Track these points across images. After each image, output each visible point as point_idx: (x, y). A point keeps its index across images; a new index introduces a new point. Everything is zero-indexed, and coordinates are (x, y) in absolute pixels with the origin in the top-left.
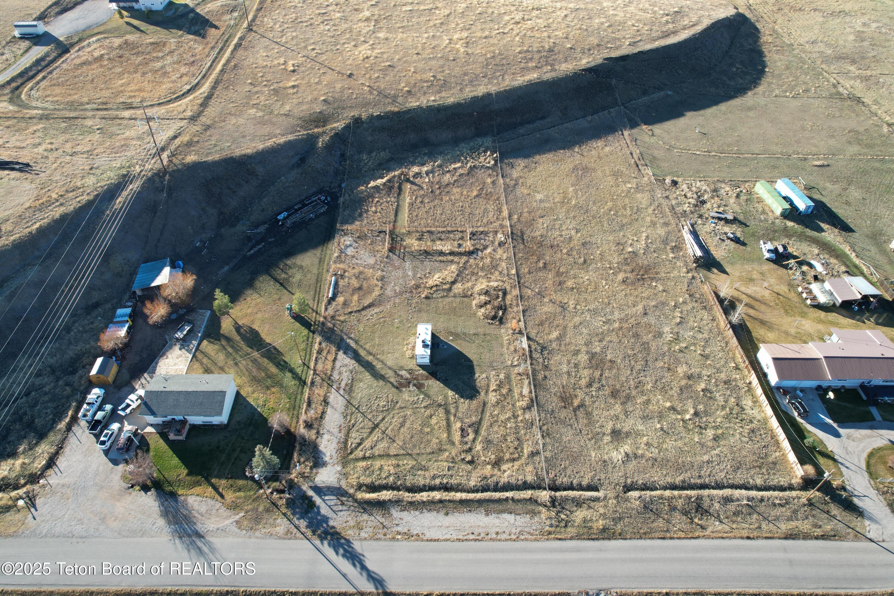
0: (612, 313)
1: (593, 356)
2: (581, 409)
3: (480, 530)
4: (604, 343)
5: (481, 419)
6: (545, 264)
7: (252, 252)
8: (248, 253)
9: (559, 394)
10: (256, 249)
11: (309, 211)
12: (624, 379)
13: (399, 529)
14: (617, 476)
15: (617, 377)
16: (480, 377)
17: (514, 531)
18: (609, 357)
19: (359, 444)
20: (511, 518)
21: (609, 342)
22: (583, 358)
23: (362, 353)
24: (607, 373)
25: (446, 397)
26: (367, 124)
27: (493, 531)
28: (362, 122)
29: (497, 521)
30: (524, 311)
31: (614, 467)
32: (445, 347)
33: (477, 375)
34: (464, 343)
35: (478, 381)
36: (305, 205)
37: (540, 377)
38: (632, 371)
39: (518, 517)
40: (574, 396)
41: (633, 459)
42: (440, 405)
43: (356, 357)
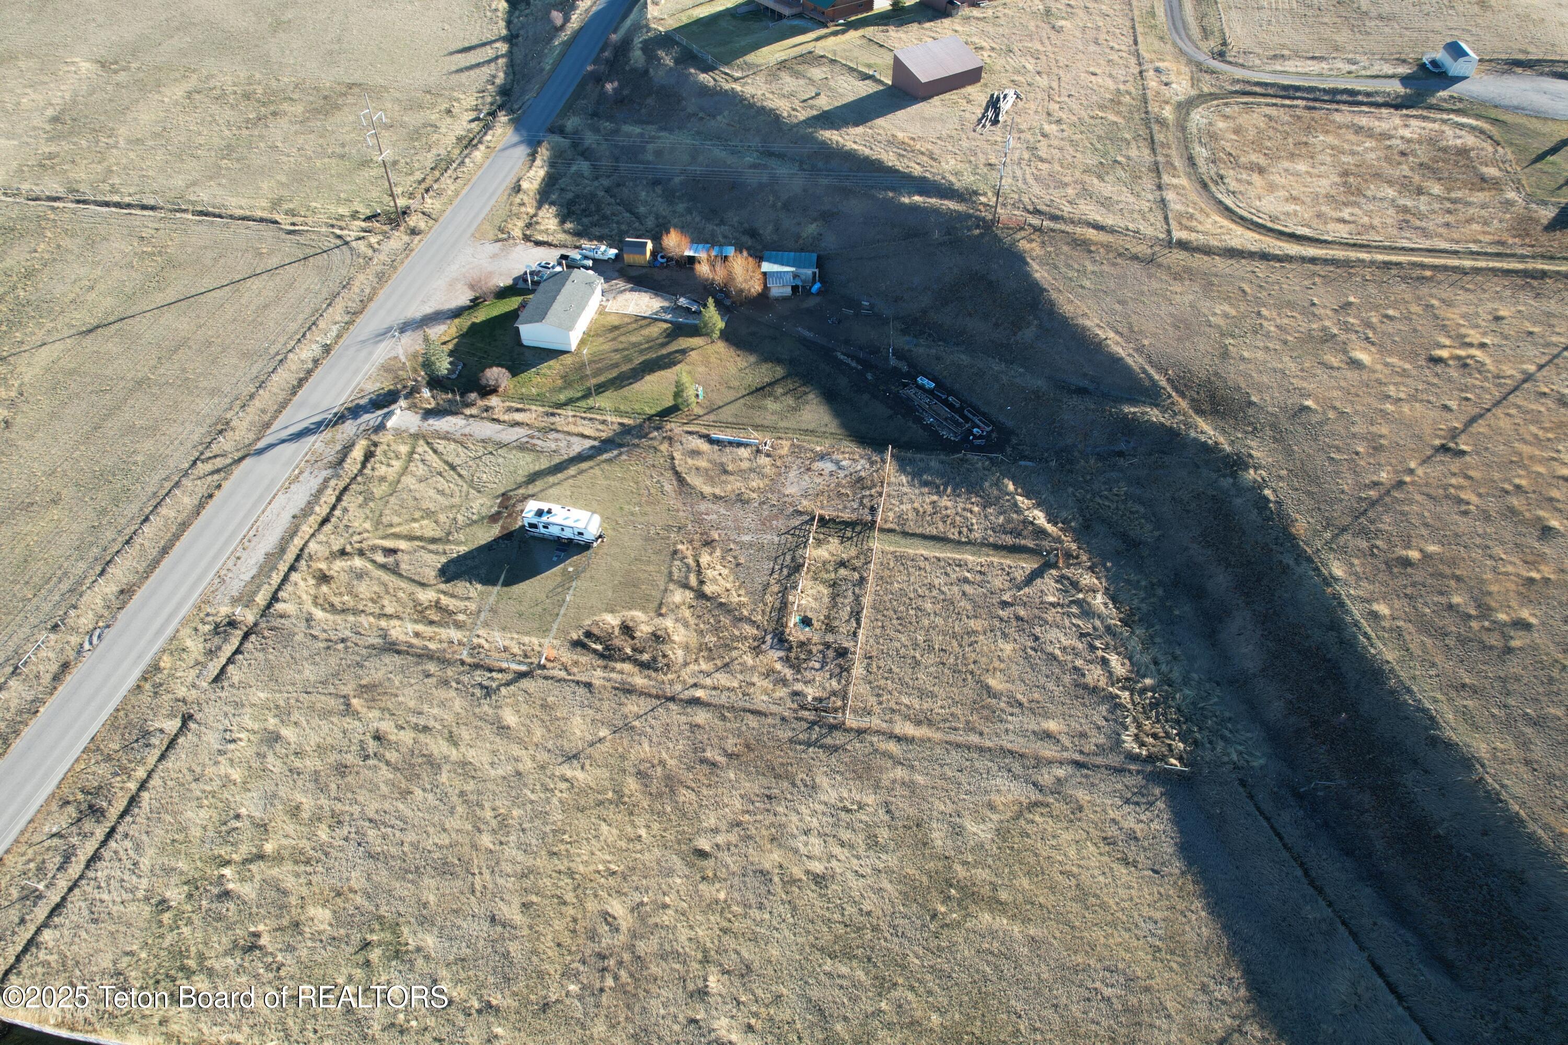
0: (525, 849)
1: (433, 764)
2: (342, 707)
3: (253, 543)
4: (455, 798)
5: (400, 575)
6: (714, 764)
7: (842, 357)
8: (839, 354)
9: (387, 684)
10: (849, 361)
11: (938, 415)
12: (361, 799)
13: (306, 474)
14: (210, 713)
15: (374, 789)
16: (475, 590)
17: (230, 575)
18: (418, 792)
19: (435, 451)
20: (247, 577)
21: (453, 808)
22: (438, 747)
23: (584, 465)
24: (385, 773)
25: (459, 543)
26: (1234, 484)
27: (244, 555)
28: (1234, 475)
29: (253, 561)
30: (588, 685)
31: (226, 714)
32: (555, 559)
33: (479, 586)
34: (551, 584)
35: (468, 585)
36: (959, 411)
37: (432, 667)
38: (371, 821)
39: (243, 584)
40: (371, 703)
41: (220, 747)
42: (449, 533)
43: (580, 458)
